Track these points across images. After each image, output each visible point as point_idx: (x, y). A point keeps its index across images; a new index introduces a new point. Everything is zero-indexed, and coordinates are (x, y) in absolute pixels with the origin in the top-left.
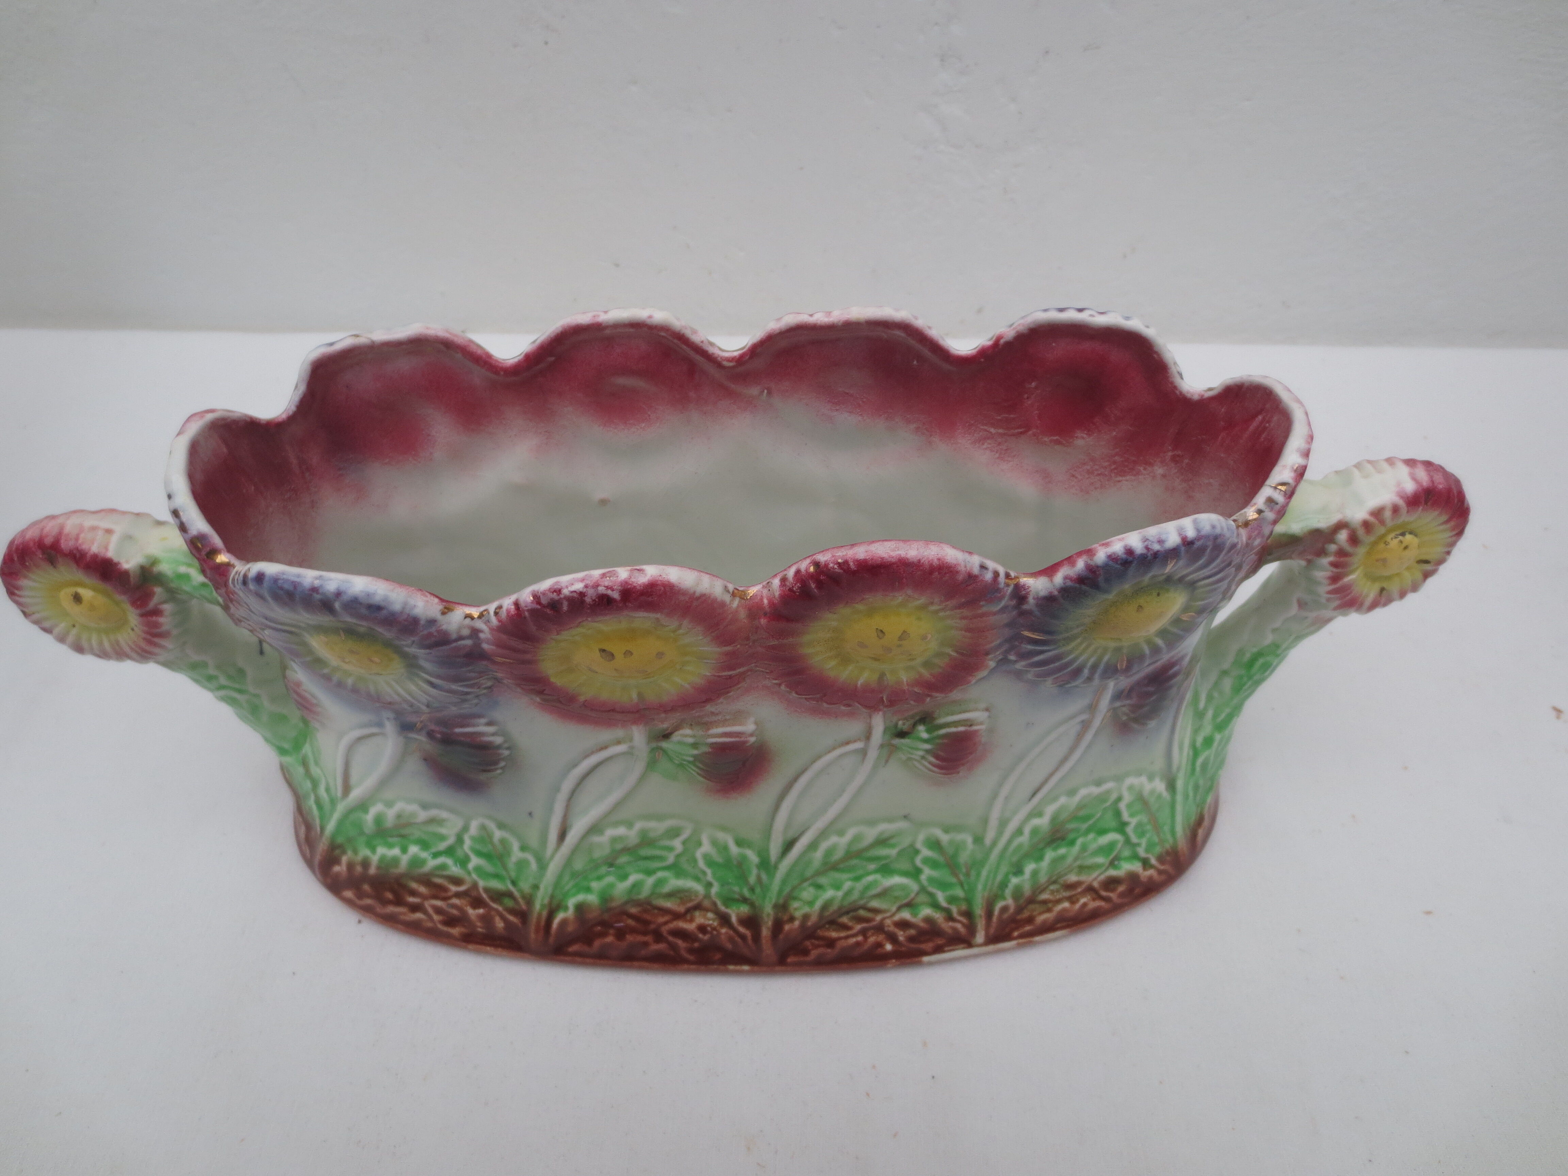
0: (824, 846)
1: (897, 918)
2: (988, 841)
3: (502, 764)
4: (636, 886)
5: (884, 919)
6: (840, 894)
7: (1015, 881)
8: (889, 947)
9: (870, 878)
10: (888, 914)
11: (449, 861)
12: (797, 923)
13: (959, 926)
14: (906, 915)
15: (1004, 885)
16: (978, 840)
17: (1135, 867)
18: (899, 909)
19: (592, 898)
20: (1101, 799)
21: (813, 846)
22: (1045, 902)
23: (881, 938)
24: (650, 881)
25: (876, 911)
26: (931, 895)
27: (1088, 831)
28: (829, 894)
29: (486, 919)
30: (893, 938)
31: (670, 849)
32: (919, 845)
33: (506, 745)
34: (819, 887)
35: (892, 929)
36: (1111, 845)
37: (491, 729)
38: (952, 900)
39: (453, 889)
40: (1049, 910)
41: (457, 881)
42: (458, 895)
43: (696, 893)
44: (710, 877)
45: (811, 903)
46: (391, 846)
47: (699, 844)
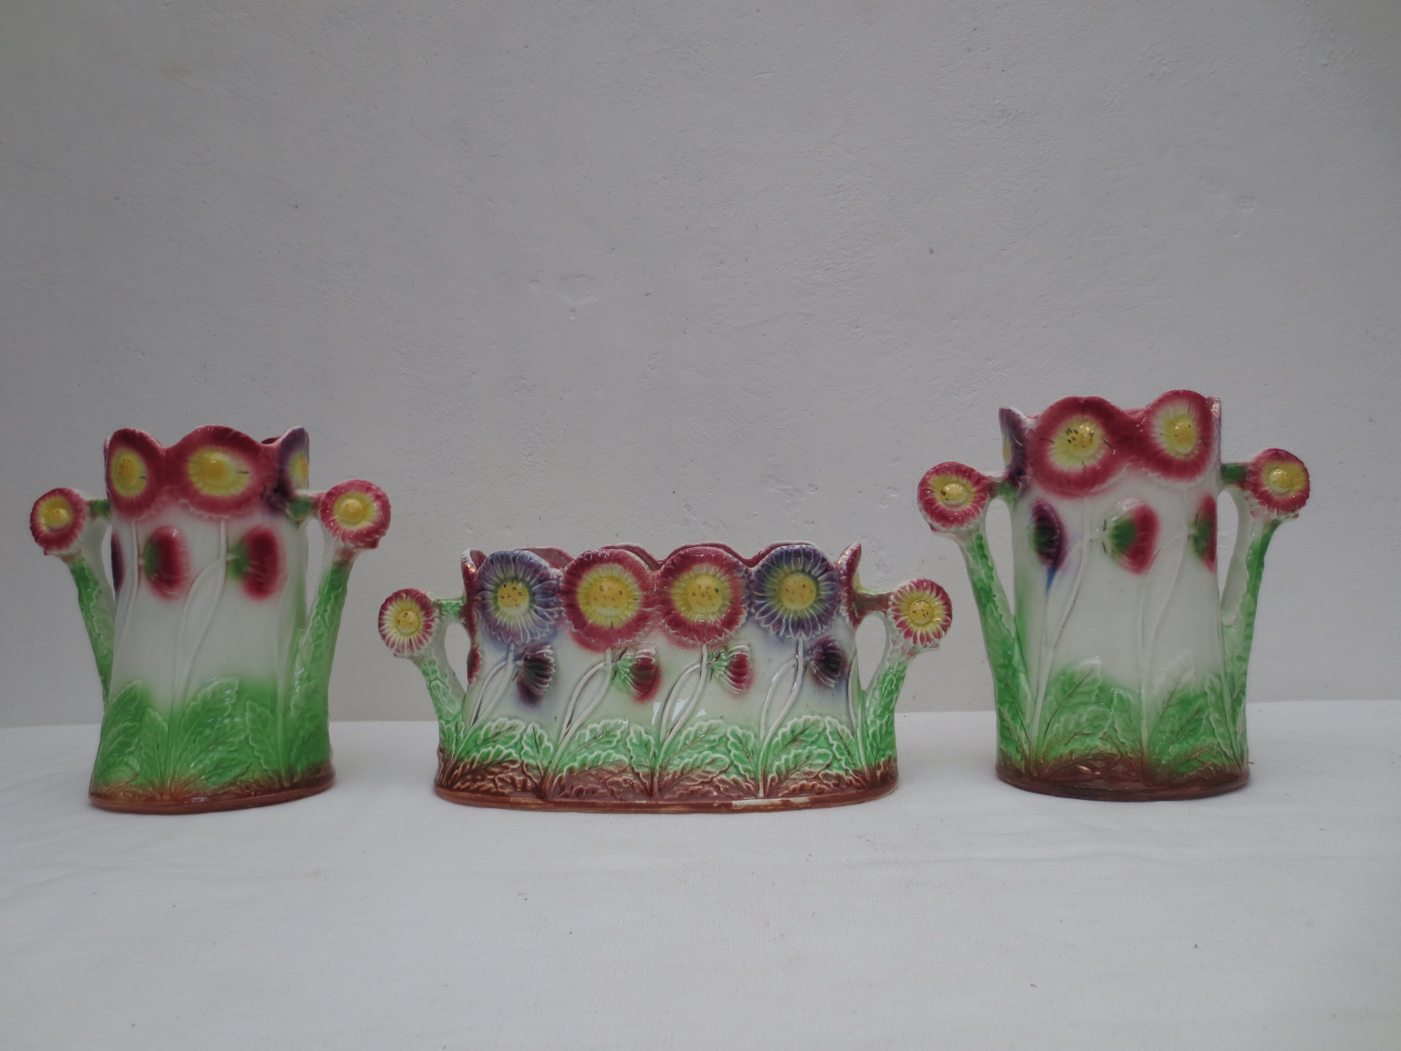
0: (685, 733)
1: (719, 777)
2: (762, 737)
3: (550, 679)
4: (598, 757)
5: (712, 778)
6: (692, 760)
7: (777, 763)
8: (715, 794)
9: (706, 752)
10: (715, 775)
11: (513, 751)
12: (671, 776)
13: (750, 785)
14: (723, 776)
15: (771, 766)
16: (756, 736)
17: (842, 773)
18: (721, 773)
19: (576, 765)
20: (816, 723)
21: (679, 732)
22: (794, 779)
23: (711, 789)
24: (604, 754)
25: (709, 773)
26: (736, 767)
27: (813, 743)
28: (686, 760)
29: (524, 782)
30: (717, 788)
31: (615, 736)
32: (728, 735)
33: (554, 665)
34: (682, 758)
35: (717, 783)
36: (826, 755)
37: (551, 652)
38: (746, 770)
39: (511, 767)
40: (796, 783)
41: (514, 762)
42: (513, 770)
43: (625, 762)
44: (632, 754)
45: (678, 766)
46: (487, 747)
47: (629, 734)
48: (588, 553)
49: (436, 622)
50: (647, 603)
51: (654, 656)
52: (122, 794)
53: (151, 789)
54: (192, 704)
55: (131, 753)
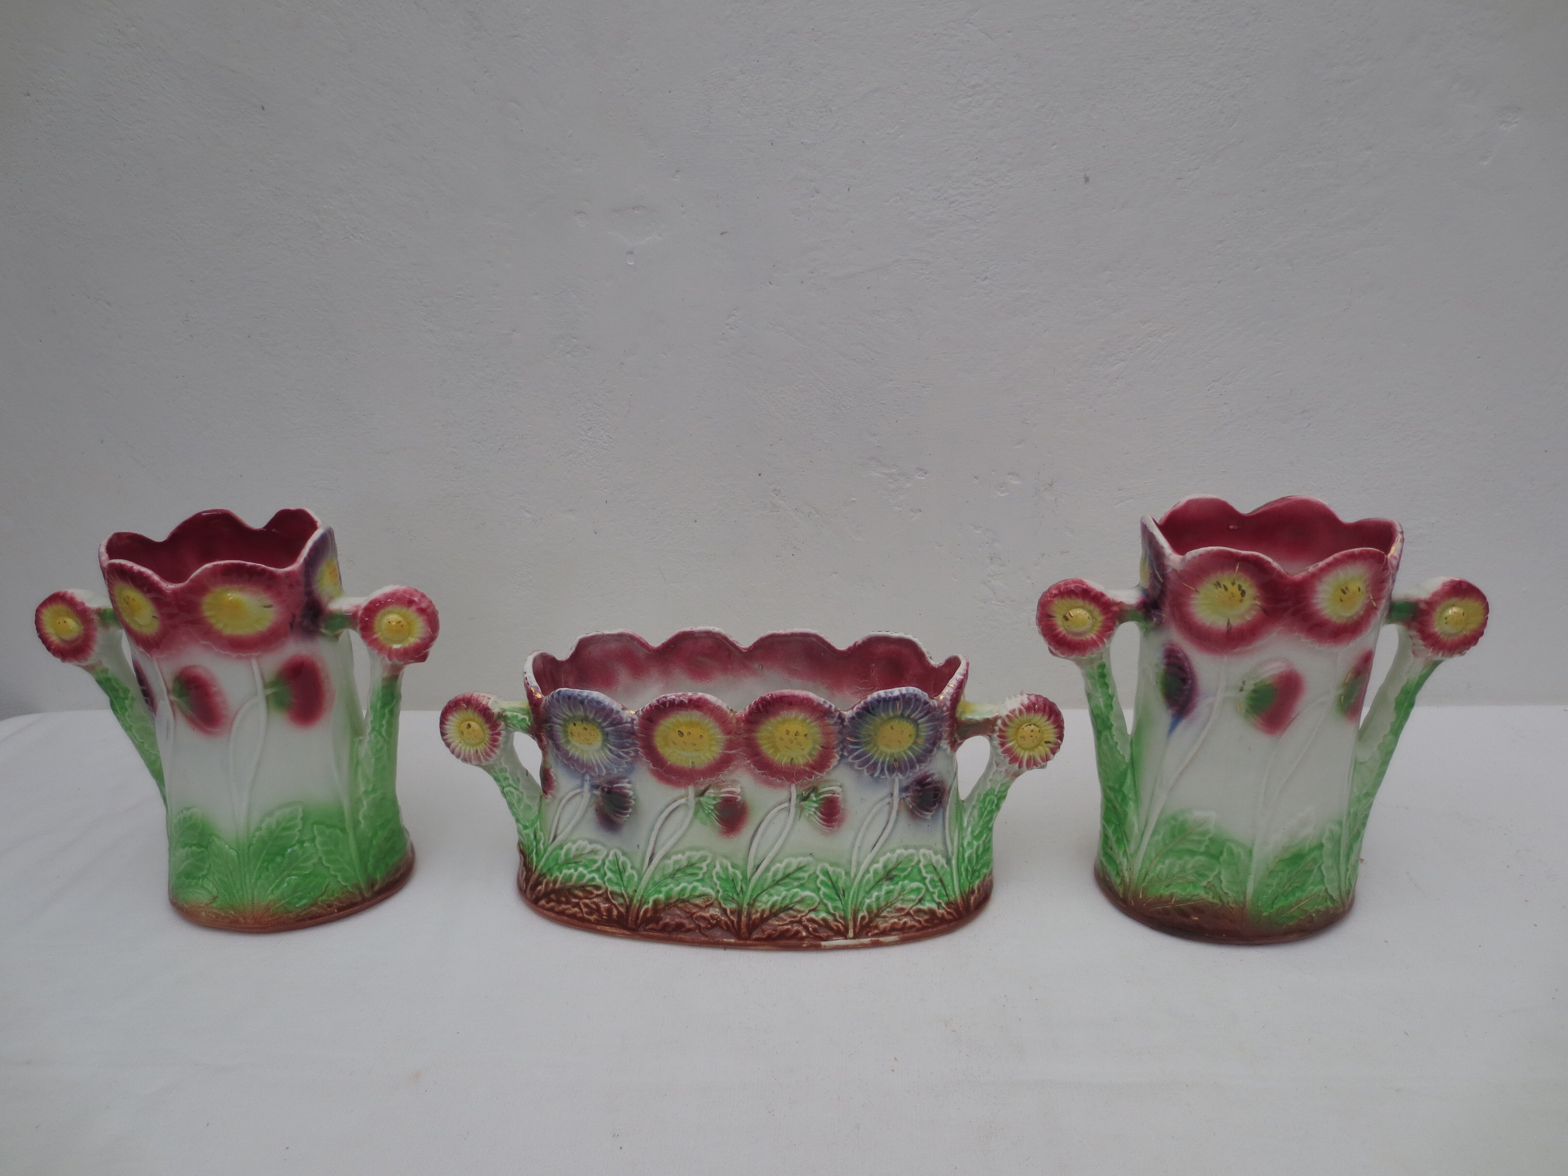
0: (773, 869)
1: (808, 917)
2: (852, 875)
3: (630, 810)
4: (683, 890)
5: (802, 917)
6: (780, 898)
7: (867, 901)
8: (804, 934)
9: (795, 890)
10: (804, 914)
11: (596, 876)
12: (759, 914)
13: (840, 925)
14: (812, 915)
15: (862, 903)
16: (847, 874)
17: (934, 906)
18: (810, 911)
19: (662, 896)
20: (909, 858)
21: (767, 869)
22: (885, 917)
23: (801, 928)
24: (690, 887)
25: (799, 912)
26: (826, 905)
27: (905, 878)
28: (775, 898)
29: (609, 911)
30: (806, 928)
31: (701, 869)
32: (818, 873)
33: (633, 797)
34: (771, 895)
35: (806, 923)
36: (918, 890)
37: (628, 786)
38: (835, 908)
39: (596, 892)
40: (886, 922)
41: (598, 888)
42: (597, 896)
43: (711, 895)
44: (718, 887)
45: (766, 903)
46: (570, 869)
47: (715, 867)
48: (664, 699)
49: (502, 735)
50: (730, 745)
51: (739, 794)
52: (203, 914)
53: (233, 913)
54: (257, 834)
55: (204, 876)
